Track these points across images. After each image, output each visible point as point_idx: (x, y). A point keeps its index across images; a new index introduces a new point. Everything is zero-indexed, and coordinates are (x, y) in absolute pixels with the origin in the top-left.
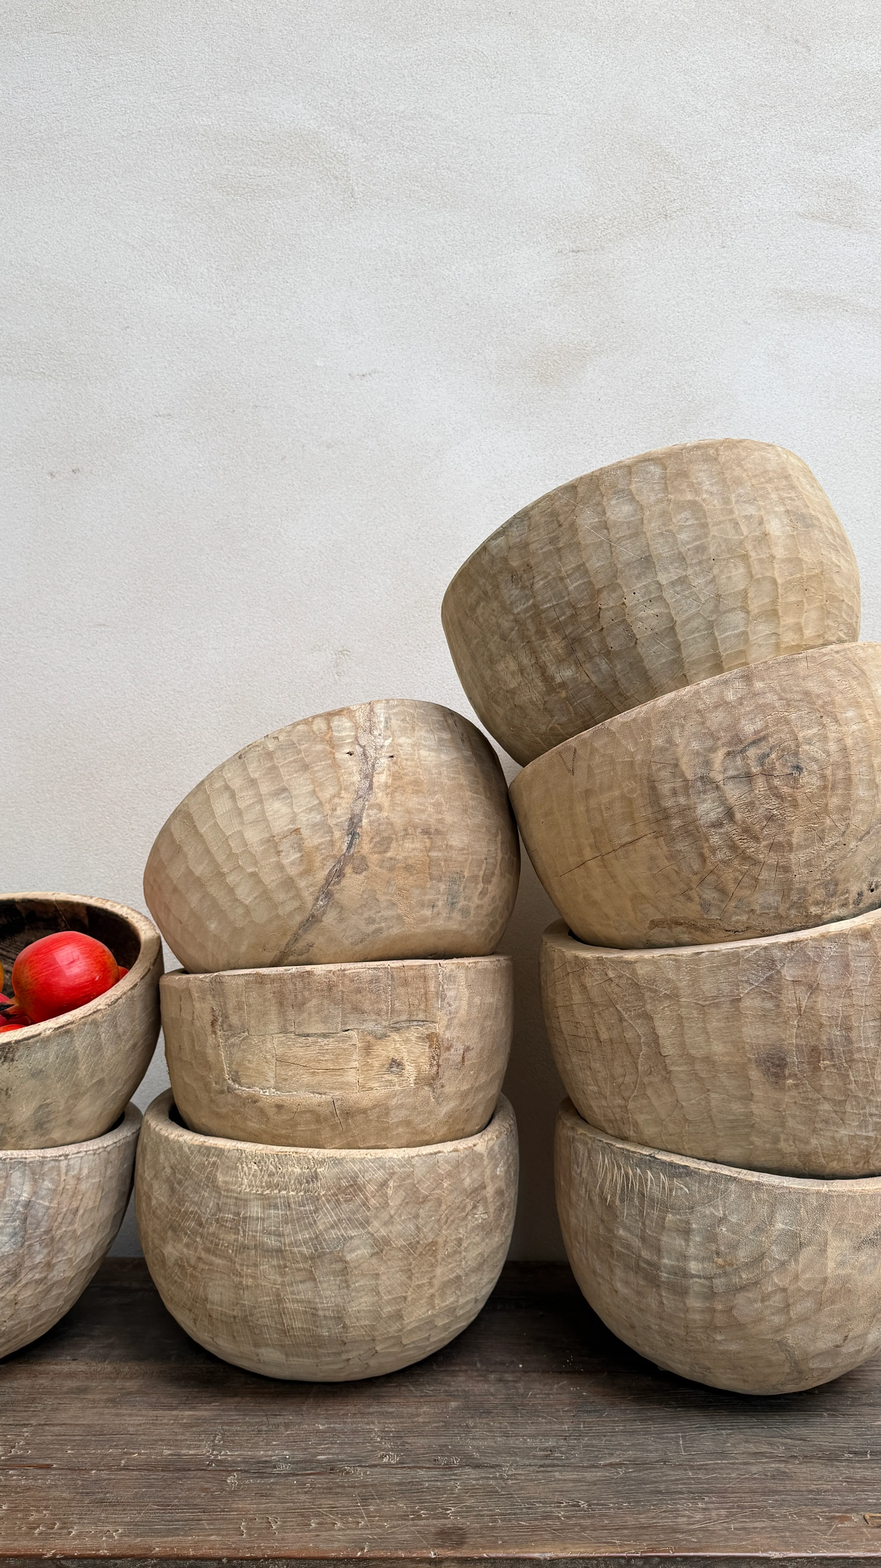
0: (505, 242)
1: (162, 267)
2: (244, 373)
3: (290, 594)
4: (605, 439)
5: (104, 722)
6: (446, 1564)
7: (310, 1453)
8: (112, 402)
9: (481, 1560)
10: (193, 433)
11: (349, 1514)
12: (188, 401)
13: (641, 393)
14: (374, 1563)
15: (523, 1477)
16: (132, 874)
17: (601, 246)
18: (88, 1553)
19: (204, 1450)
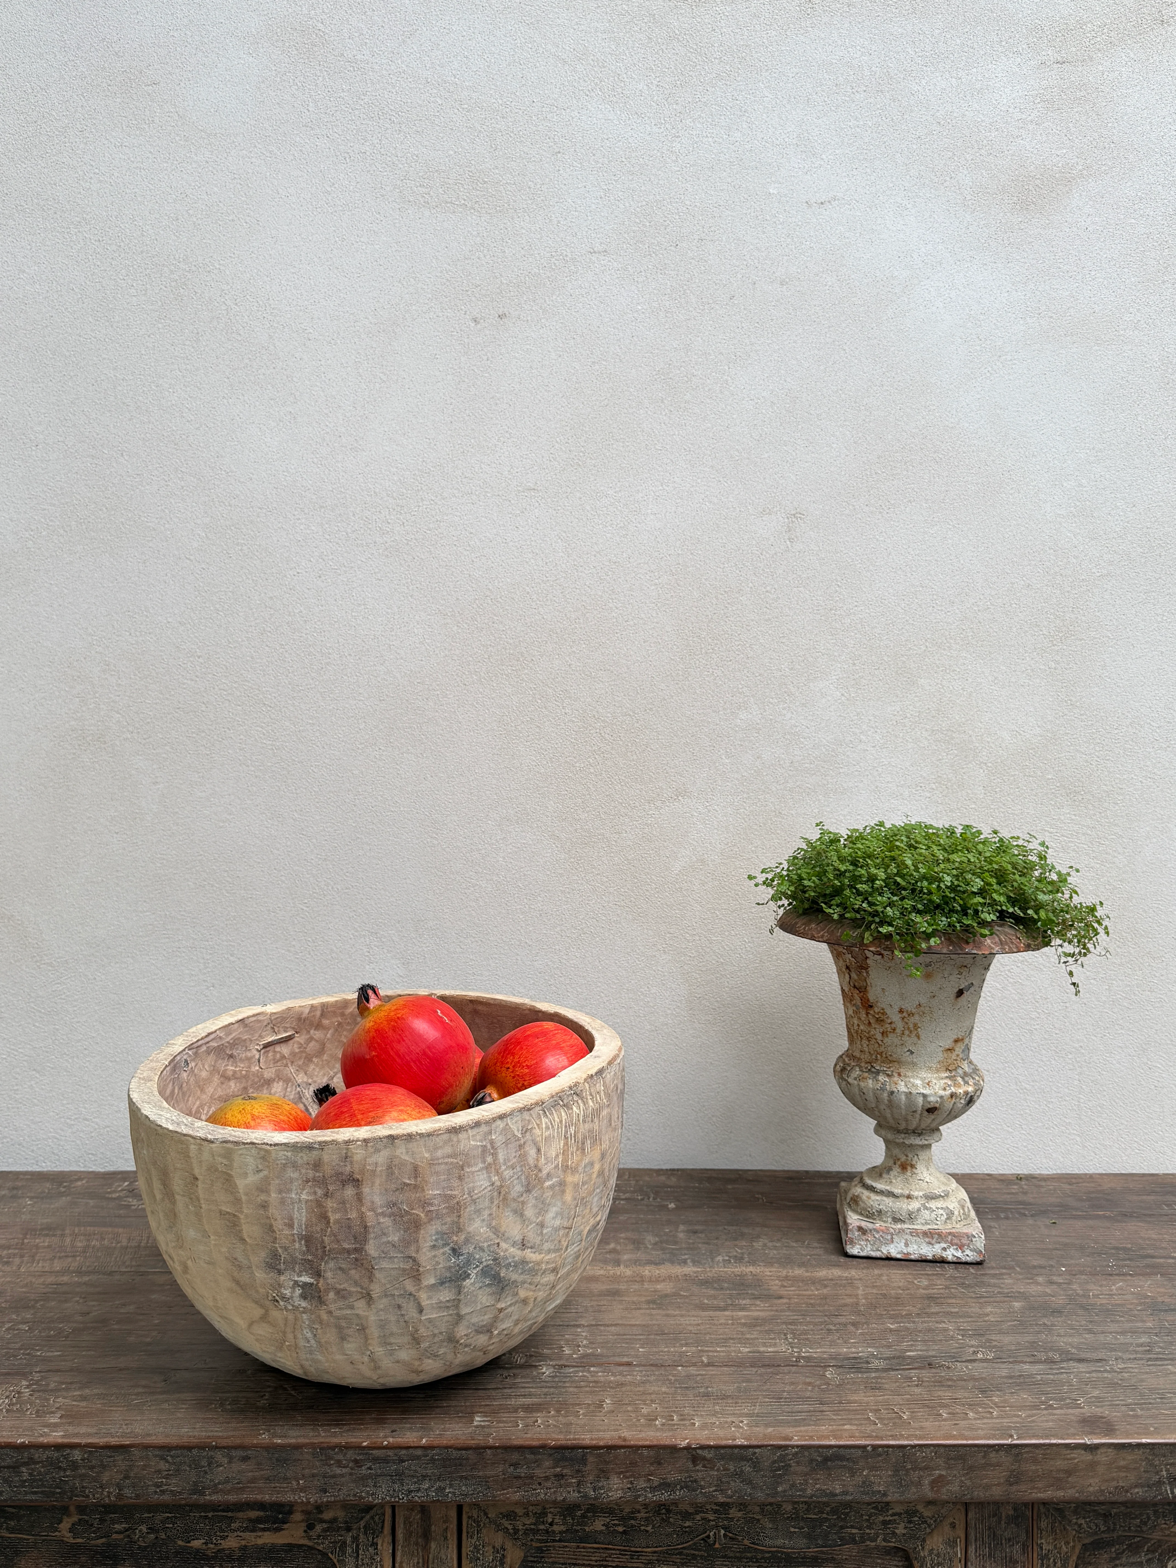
0: (982, 53)
1: (596, 84)
2: (688, 203)
3: (737, 450)
4: (1093, 273)
5: (535, 597)
6: (1102, 1450)
7: (896, 1350)
8: (541, 238)
9: (1139, 1445)
10: (631, 271)
11: (978, 1405)
12: (626, 235)
13: (1133, 221)
14: (1026, 1450)
15: (1136, 1370)
16: (566, 762)
17: (1089, 56)
18: (724, 1443)
19: (782, 1348)
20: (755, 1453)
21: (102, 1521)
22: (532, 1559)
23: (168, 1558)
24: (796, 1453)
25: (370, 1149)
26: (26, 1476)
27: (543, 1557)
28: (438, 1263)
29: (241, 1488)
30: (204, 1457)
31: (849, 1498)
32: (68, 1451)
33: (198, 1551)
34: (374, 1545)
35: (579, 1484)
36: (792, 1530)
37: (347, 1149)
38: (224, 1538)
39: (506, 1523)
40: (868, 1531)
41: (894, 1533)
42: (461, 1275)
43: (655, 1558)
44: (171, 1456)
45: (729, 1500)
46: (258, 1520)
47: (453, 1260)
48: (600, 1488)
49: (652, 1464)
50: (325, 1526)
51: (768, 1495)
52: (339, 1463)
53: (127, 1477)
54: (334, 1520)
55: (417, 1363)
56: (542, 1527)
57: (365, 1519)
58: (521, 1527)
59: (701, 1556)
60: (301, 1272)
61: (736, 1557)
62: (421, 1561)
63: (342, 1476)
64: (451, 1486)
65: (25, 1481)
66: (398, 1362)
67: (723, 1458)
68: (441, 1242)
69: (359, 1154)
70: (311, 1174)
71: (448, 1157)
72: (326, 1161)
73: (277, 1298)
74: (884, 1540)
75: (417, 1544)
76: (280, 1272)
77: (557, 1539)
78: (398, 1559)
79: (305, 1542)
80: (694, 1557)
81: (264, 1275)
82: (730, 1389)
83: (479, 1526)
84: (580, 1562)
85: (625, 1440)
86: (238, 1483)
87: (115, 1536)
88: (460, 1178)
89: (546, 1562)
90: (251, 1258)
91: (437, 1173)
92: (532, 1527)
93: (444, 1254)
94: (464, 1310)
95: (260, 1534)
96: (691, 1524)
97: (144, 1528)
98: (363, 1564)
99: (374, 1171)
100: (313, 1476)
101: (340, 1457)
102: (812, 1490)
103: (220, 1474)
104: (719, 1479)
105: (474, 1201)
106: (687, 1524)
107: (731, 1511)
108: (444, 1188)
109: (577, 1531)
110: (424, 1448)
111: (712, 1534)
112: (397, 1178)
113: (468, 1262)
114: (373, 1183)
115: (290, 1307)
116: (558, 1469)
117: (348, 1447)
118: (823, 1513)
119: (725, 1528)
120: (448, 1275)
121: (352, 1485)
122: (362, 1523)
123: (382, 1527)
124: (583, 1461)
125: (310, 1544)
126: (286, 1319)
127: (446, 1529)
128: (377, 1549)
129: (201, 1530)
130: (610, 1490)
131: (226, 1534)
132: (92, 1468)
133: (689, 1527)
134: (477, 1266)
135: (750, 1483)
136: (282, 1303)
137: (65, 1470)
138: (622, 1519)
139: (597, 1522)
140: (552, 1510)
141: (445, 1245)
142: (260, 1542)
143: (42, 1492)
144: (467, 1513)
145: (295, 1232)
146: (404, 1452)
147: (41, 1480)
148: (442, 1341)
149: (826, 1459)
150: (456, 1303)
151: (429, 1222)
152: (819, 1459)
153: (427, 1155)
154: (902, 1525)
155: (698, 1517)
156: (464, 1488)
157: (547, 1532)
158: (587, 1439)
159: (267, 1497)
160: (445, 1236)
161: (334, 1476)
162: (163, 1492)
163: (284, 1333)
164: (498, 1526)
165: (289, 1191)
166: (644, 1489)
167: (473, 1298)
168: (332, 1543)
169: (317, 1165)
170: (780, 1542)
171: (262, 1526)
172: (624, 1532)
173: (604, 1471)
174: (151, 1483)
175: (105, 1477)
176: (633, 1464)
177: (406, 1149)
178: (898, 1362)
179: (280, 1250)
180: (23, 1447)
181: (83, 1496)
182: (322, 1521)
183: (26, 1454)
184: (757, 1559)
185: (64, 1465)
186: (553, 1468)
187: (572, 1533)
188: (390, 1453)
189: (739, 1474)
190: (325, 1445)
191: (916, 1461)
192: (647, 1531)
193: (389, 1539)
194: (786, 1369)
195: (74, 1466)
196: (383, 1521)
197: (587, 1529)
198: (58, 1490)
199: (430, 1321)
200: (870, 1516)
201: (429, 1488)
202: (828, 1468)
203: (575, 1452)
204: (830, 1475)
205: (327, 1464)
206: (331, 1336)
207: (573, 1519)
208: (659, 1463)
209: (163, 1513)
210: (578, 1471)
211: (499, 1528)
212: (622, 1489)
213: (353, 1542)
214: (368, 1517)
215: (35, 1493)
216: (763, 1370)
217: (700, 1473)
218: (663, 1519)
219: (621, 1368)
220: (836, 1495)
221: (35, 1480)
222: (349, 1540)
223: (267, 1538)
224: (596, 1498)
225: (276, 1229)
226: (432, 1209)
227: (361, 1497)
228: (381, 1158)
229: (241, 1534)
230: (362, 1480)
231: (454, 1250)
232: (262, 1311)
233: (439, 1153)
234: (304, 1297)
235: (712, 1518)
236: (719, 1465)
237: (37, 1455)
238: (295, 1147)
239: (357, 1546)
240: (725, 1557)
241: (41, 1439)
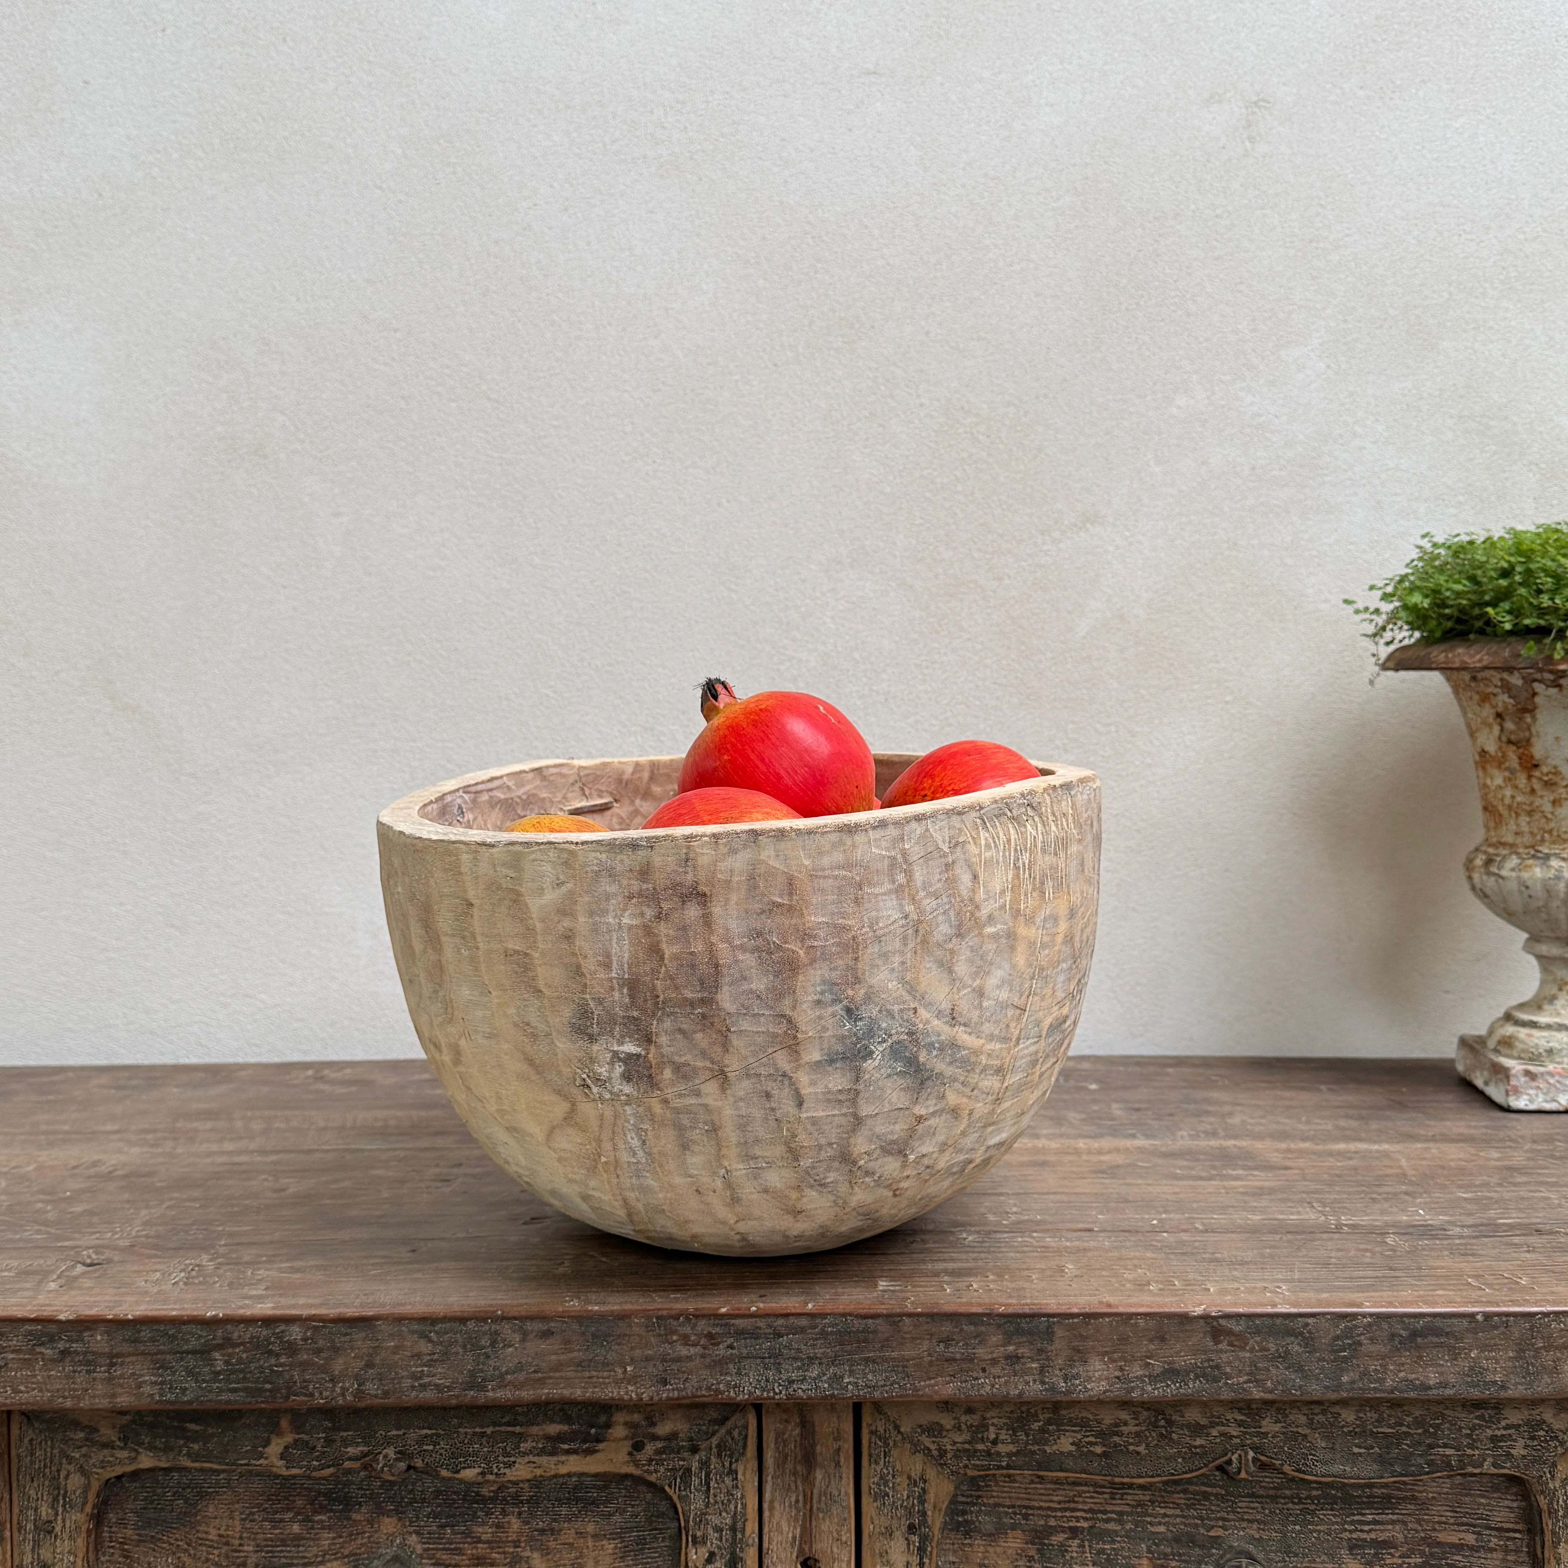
7: (1481, 1217)
18: (1259, 1310)
19: (1310, 1216)
20: (1307, 1325)
21: (329, 1442)
22: (964, 1499)
23: (424, 1500)
24: (1370, 1325)
25: (721, 847)
26: (220, 1365)
27: (980, 1497)
28: (825, 1029)
29: (540, 1379)
30: (485, 1333)
31: (1449, 1392)
32: (283, 1327)
33: (470, 1484)
34: (733, 1473)
35: (1042, 1371)
36: (1356, 1450)
37: (688, 848)
38: (510, 1465)
39: (927, 1441)
40: (1469, 1452)
41: (1509, 1455)
42: (859, 1051)
43: (1148, 1498)
44: (436, 1333)
45: (1268, 1396)
46: (560, 1438)
47: (848, 1026)
48: (1074, 1377)
49: (1151, 1341)
50: (659, 1445)
51: (1326, 1387)
52: (685, 1340)
53: (369, 1365)
54: (673, 1436)
55: (794, 1195)
56: (980, 1447)
57: (718, 1435)
58: (949, 1447)
59: (1216, 1495)
60: (623, 1037)
61: (1268, 1497)
62: (801, 1498)
63: (689, 1358)
64: (852, 1373)
65: (218, 1373)
66: (766, 1191)
67: (1258, 1332)
68: (828, 997)
69: (705, 856)
70: (636, 885)
71: (839, 868)
72: (657, 865)
73: (589, 1082)
74: (1495, 1465)
75: (795, 1473)
76: (592, 1039)
77: (1004, 1464)
78: (767, 1496)
79: (631, 1469)
80: (1206, 1496)
81: (570, 1045)
82: (1249, 1255)
83: (886, 1445)
84: (1036, 1504)
85: (1109, 1305)
86: (535, 1372)
87: (347, 1464)
88: (857, 901)
89: (984, 1505)
90: (549, 1019)
91: (822, 891)
92: (967, 1446)
93: (834, 1015)
94: (865, 1110)
95: (564, 1458)
96: (1203, 1442)
97: (391, 1452)
98: (716, 1502)
99: (728, 882)
100: (647, 1359)
101: (688, 1330)
102: (1393, 1380)
103: (509, 1356)
104: (1253, 1364)
105: (878, 939)
106: (1198, 1442)
107: (1264, 1423)
108: (833, 914)
109: (1033, 1453)
110: (811, 1315)
111: (1234, 1458)
112: (763, 895)
113: (870, 1033)
114: (727, 900)
115: (607, 1096)
116: (1011, 1348)
117: (698, 1316)
118: (1402, 1425)
119: (1255, 1448)
120: (840, 1048)
121: (705, 1373)
122: (715, 1441)
123: (745, 1446)
124: (1049, 1335)
125: (637, 1472)
126: (601, 1117)
127: (838, 1451)
128: (736, 1479)
129: (476, 1454)
130: (1089, 1379)
131: (512, 1459)
132: (319, 1351)
133: (1201, 1446)
134: (884, 1041)
135: (1300, 1369)
136: (595, 1090)
137: (278, 1356)
138: (1101, 1434)
139: (1063, 1439)
140: (995, 1421)
141: (834, 1001)
142: (563, 1470)
143: (245, 1389)
144: (869, 1425)
145: (614, 975)
146: (780, 1322)
147: (241, 1371)
148: (832, 1159)
149: (1415, 1334)
150: (851, 1096)
151: (811, 964)
152: (1404, 1333)
153: (806, 862)
154: (1521, 1442)
155: (1214, 1432)
156: (870, 1377)
157: (989, 1453)
158: (1052, 1304)
159: (579, 1392)
160: (836, 988)
161: (679, 1360)
162: (424, 1387)
163: (599, 1141)
164: (915, 1446)
165: (604, 912)
166: (1140, 1378)
167: (878, 1092)
168: (669, 1470)
169: (645, 873)
170: (1337, 1468)
171: (566, 1447)
172: (1105, 1455)
173: (1079, 1351)
174: (405, 1373)
175: (338, 1366)
176: (1124, 1340)
177: (776, 851)
178: (1490, 1230)
179: (592, 1004)
180: (215, 1322)
181: (305, 1395)
182: (655, 1438)
183: (220, 1333)
184: (1300, 1499)
185: (276, 1348)
186: (1003, 1346)
187: (1026, 1456)
188: (761, 1323)
189: (1284, 1357)
190: (665, 1313)
191: (1550, 1336)
192: (1138, 1453)
193: (753, 1464)
194: (1325, 1236)
195: (291, 1349)
196: (746, 1437)
197: (1048, 1449)
198: (268, 1386)
199: (814, 1121)
200: (1473, 1429)
201: (819, 1376)
202: (1418, 1347)
203: (1036, 1321)
204: (1420, 1357)
205: (667, 1341)
206: (667, 1142)
207: (1027, 1435)
208: (1163, 1339)
209: (419, 1428)
210: (1041, 1351)
211: (917, 1448)
212: (1107, 1379)
213: (701, 1469)
214: (723, 1431)
215: (235, 1390)
216: (1290, 1237)
217: (1225, 1355)
218: (1162, 1435)
219: (1079, 1234)
220: (1429, 1388)
221: (234, 1372)
222: (695, 1466)
223: (574, 1464)
224: (1068, 1392)
225: (584, 970)
226: (816, 944)
227: (718, 1391)
228: (739, 862)
229: (535, 1459)
230: (720, 1364)
231: (849, 1011)
232: (565, 1106)
233: (826, 861)
234: (627, 1077)
235: (1235, 1433)
236: (1254, 1341)
237: (236, 1335)
238: (611, 846)
239: (708, 1475)
240: (1253, 1495)
241: (241, 1312)
